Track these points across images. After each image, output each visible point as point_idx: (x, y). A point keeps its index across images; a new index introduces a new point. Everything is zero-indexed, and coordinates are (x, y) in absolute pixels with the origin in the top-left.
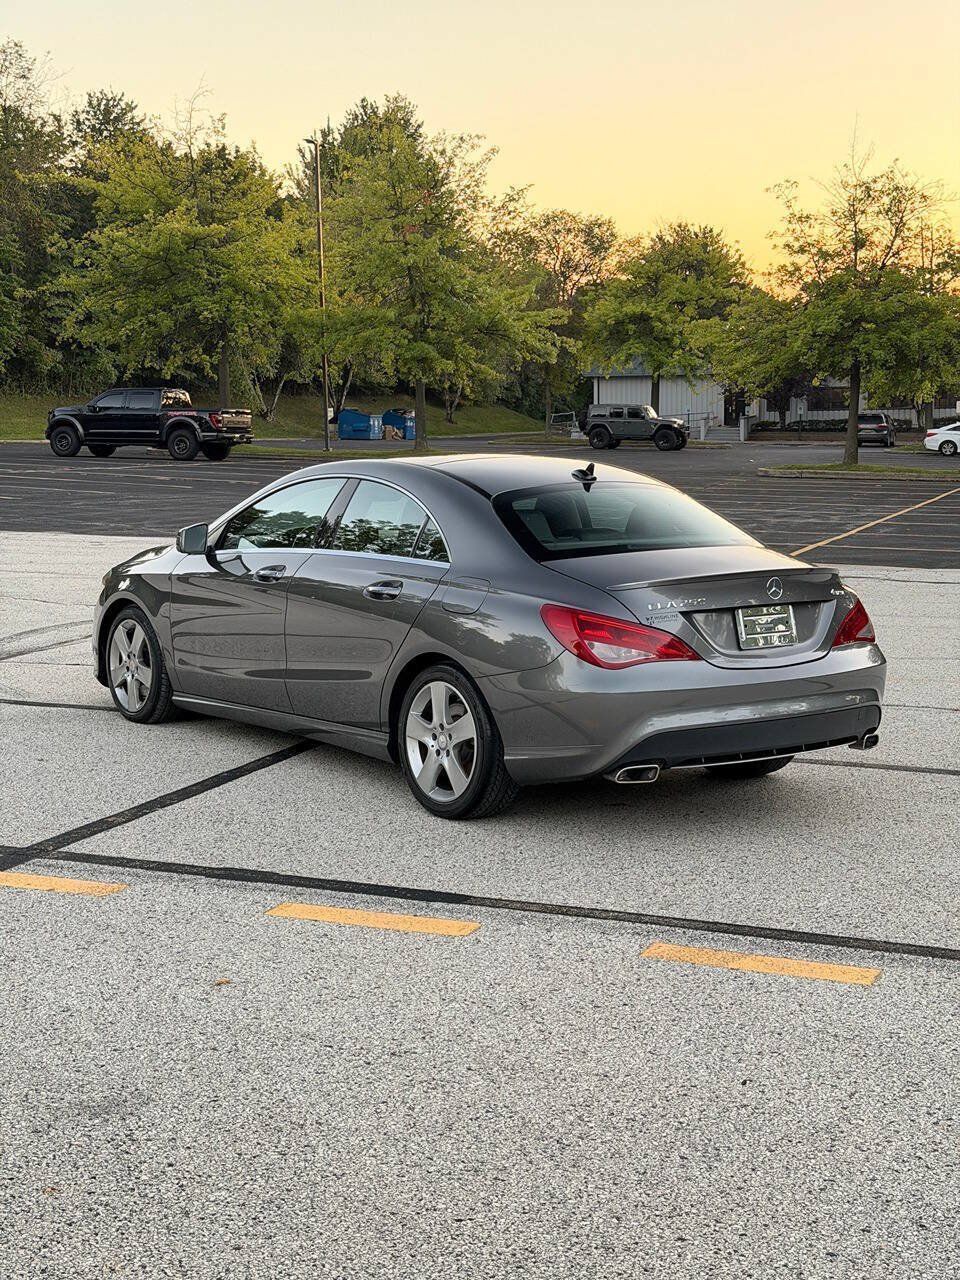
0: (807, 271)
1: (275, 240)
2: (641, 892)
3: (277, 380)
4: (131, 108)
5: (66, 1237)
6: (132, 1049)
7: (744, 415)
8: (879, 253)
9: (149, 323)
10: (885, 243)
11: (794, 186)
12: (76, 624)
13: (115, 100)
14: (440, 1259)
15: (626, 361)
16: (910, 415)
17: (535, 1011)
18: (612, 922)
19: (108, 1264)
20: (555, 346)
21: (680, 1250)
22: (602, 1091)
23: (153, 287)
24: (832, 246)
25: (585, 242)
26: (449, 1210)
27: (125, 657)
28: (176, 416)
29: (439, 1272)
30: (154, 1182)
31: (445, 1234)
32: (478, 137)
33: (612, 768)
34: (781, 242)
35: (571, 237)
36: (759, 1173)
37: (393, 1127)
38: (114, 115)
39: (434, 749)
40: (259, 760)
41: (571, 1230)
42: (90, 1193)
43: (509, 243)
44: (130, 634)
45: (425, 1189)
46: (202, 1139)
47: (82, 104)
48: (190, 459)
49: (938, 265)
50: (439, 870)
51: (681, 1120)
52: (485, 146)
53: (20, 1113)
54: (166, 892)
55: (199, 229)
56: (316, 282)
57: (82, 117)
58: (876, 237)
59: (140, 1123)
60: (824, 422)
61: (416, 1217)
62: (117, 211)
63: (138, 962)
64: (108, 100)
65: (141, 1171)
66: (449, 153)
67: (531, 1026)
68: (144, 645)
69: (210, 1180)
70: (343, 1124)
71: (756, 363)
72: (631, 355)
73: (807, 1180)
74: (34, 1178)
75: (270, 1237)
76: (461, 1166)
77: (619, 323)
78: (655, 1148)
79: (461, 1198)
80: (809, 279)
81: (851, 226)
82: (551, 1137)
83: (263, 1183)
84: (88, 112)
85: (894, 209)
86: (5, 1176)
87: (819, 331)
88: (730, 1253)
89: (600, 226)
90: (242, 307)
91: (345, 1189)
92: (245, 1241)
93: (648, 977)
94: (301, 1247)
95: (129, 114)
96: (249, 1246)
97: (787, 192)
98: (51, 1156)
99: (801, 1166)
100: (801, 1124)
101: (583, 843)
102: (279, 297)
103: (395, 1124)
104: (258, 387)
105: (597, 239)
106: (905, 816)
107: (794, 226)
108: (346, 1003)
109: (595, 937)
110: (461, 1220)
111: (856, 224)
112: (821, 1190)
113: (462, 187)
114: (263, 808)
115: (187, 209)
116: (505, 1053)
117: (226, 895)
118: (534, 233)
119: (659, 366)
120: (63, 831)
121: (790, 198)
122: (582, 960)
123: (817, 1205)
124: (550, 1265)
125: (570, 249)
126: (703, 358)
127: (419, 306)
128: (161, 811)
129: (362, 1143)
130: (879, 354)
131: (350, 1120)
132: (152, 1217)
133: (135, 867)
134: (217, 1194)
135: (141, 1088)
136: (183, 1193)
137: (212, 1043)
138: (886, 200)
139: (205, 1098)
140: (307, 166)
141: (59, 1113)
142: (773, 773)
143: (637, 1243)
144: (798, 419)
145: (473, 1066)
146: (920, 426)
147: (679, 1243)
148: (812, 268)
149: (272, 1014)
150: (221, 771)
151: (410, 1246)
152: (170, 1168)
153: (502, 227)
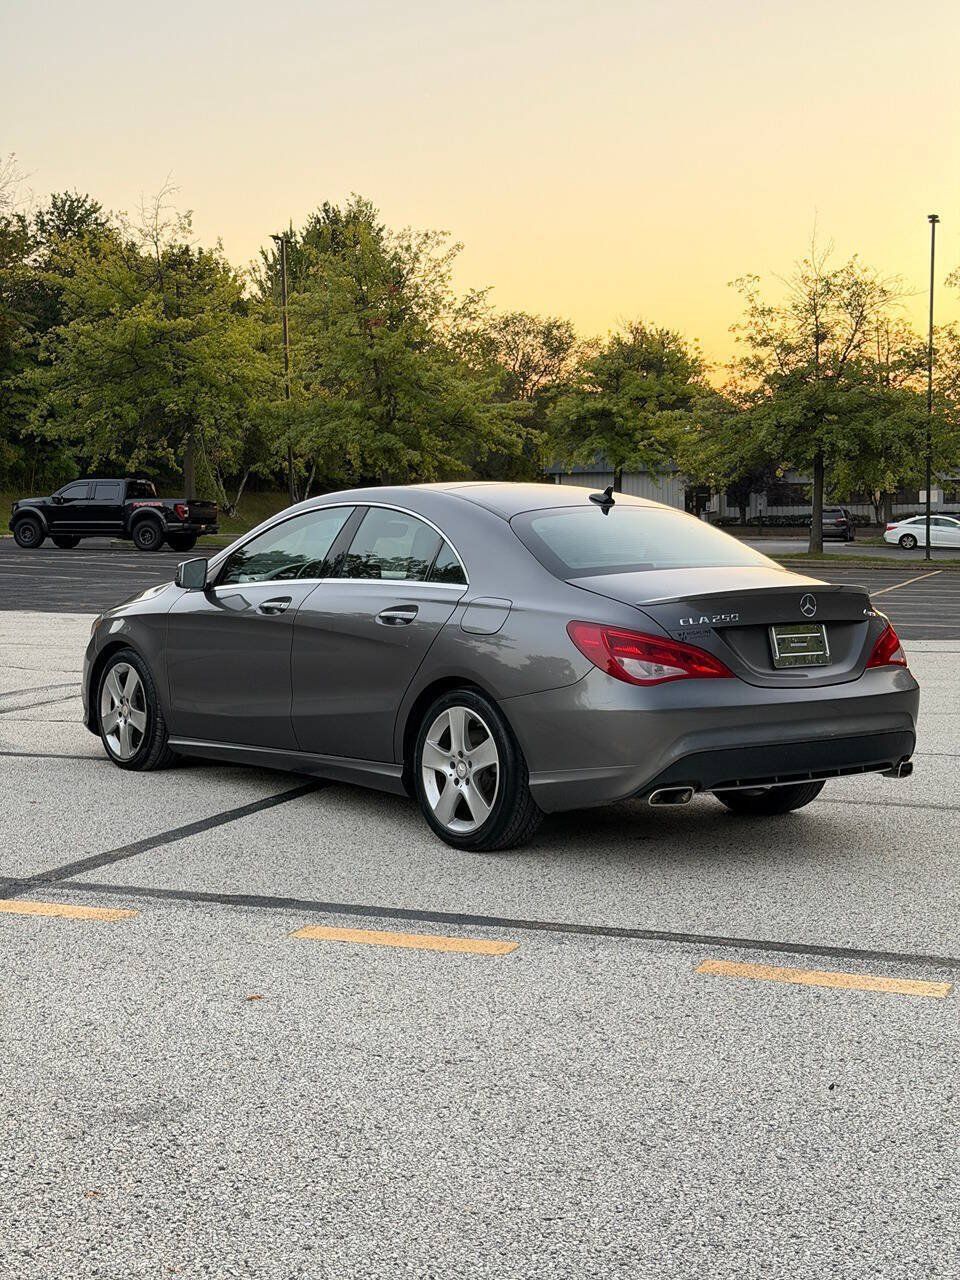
0: (770, 364)
1: (241, 334)
2: (683, 915)
3: (239, 477)
4: (95, 209)
5: (115, 1239)
6: (165, 1059)
7: (704, 510)
8: (840, 347)
9: (115, 416)
10: (846, 336)
11: (756, 280)
12: (56, 687)
13: (79, 202)
14: (534, 1257)
15: (589, 456)
16: (868, 511)
17: (593, 1021)
18: (658, 942)
19: (166, 1265)
20: (521, 437)
21: (796, 1247)
22: (680, 1095)
23: (118, 380)
24: (794, 339)
25: (544, 344)
26: (536, 1210)
27: (117, 703)
28: (141, 507)
29: (535, 1270)
30: (206, 1184)
31: (536, 1233)
32: (444, 234)
33: (643, 792)
34: (744, 335)
35: (530, 338)
36: (866, 1172)
37: (460, 1130)
38: (79, 215)
39: (453, 778)
40: (262, 801)
41: (673, 1228)
42: (137, 1197)
43: (470, 343)
44: (123, 679)
45: (505, 1189)
46: (253, 1144)
47: (46, 205)
48: (155, 549)
49: (894, 363)
50: (467, 895)
51: (771, 1123)
52: (450, 242)
53: (50, 1121)
54: (182, 918)
55: (166, 323)
56: (283, 376)
57: (46, 218)
58: (837, 331)
59: (183, 1129)
60: (784, 517)
61: (500, 1216)
62: (82, 305)
63: (161, 980)
64: (72, 202)
65: (190, 1175)
66: (414, 249)
67: (591, 1035)
68: (138, 689)
69: (267, 1182)
70: (404, 1128)
71: (722, 454)
72: (593, 450)
73: (921, 1179)
74: (73, 1183)
75: (342, 1237)
76: (540, 1167)
77: (582, 419)
78: (749, 1150)
79: (546, 1198)
80: (771, 371)
81: (812, 320)
82: (634, 1139)
83: (326, 1184)
84: (52, 213)
85: (854, 303)
86: (41, 1181)
87: (783, 421)
88: (851, 1250)
89: (559, 327)
90: (208, 400)
91: (417, 1190)
92: (315, 1242)
93: (707, 990)
94: (378, 1246)
95: (94, 215)
96: (320, 1246)
97: (749, 286)
98: (89, 1161)
99: (911, 1166)
100: (901, 1125)
101: (613, 872)
102: (245, 390)
103: (462, 1127)
104: (221, 483)
105: (556, 341)
106: (942, 848)
107: (757, 319)
108: (388, 1016)
109: (643, 955)
110: (550, 1219)
111: (817, 318)
112: (937, 1188)
113: (427, 283)
114: (273, 843)
115: (153, 303)
116: (568, 1061)
117: (244, 920)
118: (494, 335)
119: (622, 461)
120: (64, 863)
121: (752, 292)
122: (634, 975)
123: (936, 1203)
124: (657, 1262)
125: (529, 350)
126: (665, 453)
127: (385, 398)
128: (166, 846)
129: (428, 1146)
130: (842, 444)
131: (412, 1124)
132: (209, 1218)
133: (146, 895)
134: (278, 1195)
135: (180, 1096)
136: (240, 1196)
137: (251, 1053)
138: (846, 294)
139: (251, 1105)
140: (270, 267)
141: (93, 1121)
142: (797, 810)
143: (748, 1241)
144: (758, 515)
145: (537, 1073)
146: (878, 522)
147: (794, 1240)
148: (774, 360)
149: (311, 1026)
150: (223, 811)
151: (498, 1245)
152: (222, 1172)
153: (462, 329)
